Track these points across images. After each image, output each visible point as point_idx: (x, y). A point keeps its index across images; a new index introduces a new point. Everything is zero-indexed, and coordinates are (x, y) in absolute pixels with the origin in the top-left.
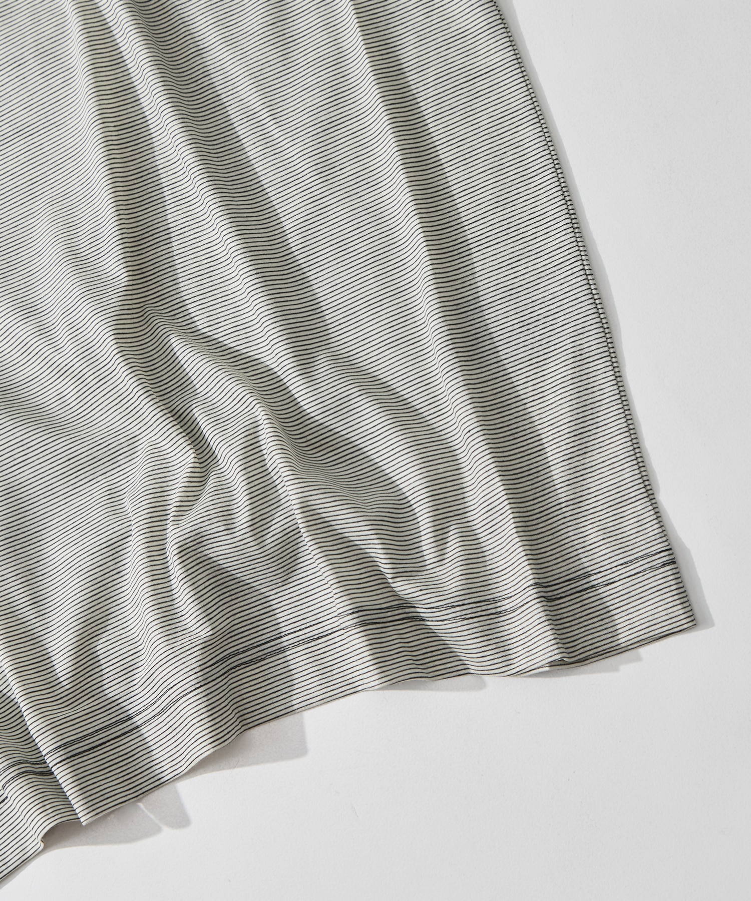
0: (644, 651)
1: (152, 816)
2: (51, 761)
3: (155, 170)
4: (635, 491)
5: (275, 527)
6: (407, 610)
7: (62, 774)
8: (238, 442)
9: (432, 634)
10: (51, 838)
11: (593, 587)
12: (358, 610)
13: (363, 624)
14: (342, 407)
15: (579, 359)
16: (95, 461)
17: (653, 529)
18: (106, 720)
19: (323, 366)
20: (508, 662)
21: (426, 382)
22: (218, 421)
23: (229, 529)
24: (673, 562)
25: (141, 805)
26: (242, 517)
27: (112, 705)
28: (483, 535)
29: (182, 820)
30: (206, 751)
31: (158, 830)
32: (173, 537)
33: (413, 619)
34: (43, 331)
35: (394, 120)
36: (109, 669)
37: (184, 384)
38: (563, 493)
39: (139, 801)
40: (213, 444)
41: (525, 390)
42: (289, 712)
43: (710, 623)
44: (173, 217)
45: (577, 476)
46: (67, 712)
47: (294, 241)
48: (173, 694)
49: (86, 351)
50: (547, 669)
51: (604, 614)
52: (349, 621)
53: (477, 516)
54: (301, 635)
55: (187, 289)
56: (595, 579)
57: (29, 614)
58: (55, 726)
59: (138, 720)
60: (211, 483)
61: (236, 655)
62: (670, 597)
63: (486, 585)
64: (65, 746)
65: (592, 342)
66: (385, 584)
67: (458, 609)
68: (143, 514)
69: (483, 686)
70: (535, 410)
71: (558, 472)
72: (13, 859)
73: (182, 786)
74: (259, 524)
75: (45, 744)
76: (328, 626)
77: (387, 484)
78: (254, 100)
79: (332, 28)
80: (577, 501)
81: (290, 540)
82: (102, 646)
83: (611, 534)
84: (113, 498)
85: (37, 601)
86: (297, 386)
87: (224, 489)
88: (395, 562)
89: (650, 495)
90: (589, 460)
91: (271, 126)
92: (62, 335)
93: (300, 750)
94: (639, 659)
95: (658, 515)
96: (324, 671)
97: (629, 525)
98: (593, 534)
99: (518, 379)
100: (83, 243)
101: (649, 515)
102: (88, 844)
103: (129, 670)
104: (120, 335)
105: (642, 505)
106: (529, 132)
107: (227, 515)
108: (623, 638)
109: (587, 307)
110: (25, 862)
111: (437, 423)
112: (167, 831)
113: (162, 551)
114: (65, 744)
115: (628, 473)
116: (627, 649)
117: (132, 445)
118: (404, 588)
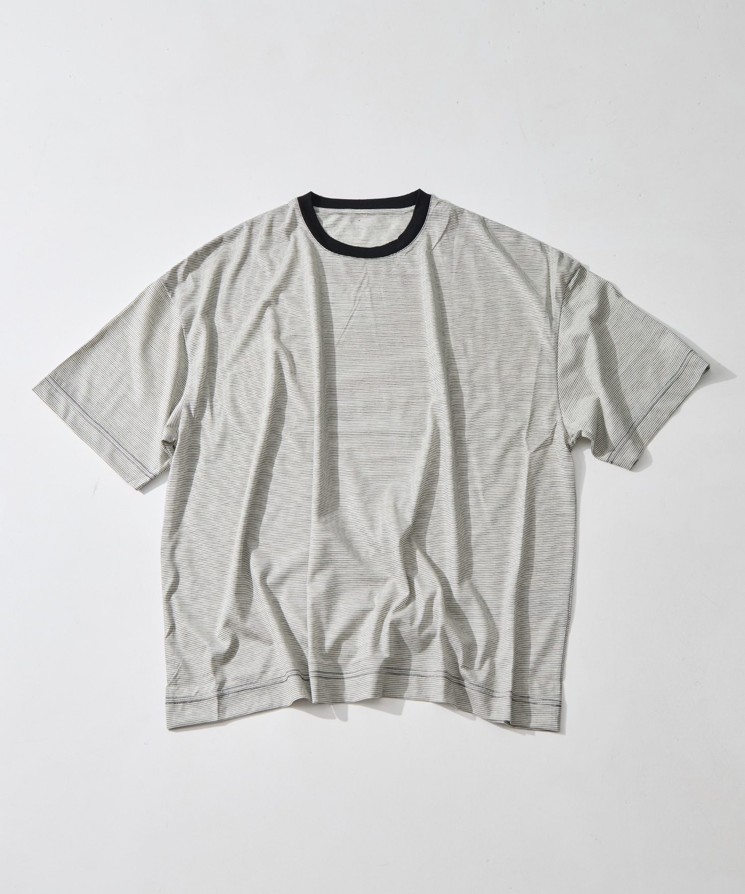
0: (537, 733)
1: (334, 712)
2: (311, 674)
3: (434, 493)
4: (557, 677)
5: (427, 631)
6: (460, 681)
7: (313, 682)
8: (427, 596)
9: (465, 692)
10: (297, 703)
11: (528, 702)
12: (446, 672)
13: (446, 677)
14: (467, 601)
15: (556, 623)
16: (370, 580)
17: (558, 692)
18: (334, 671)
19: (466, 584)
20: (489, 714)
21: (498, 607)
22: (423, 586)
23: (411, 624)
24: (560, 706)
25: (332, 706)
26: (418, 622)
27: (338, 667)
28: (497, 667)
29: (344, 718)
30: (369, 697)
31: (334, 718)
32: (390, 617)
33: (460, 684)
34: (372, 527)
35: (526, 515)
36: (343, 653)
37: (415, 568)
38: (531, 666)
39: (332, 704)
40: (417, 593)
41: (532, 626)
42: (401, 697)
43: (564, 733)
44: (434, 511)
45: (539, 662)
46: (323, 661)
47: (473, 539)
48: (366, 671)
49: (386, 541)
50: (503, 722)
51: (528, 714)
52: (442, 674)
53: (498, 660)
54: (417, 672)
55: (428, 537)
56: (530, 700)
57: (324, 620)
58: (318, 664)
59: (345, 676)
60: (410, 605)
61: (391, 669)
62: (554, 717)
63: (492, 684)
64: (319, 672)
65: (563, 620)
66: (457, 669)
67: (480, 688)
68: (382, 605)
69: (475, 719)
70: (532, 633)
71: (532, 658)
72: (276, 705)
73: (350, 707)
74: (422, 627)
75: (312, 668)
76: (429, 674)
77: (470, 633)
78: (479, 487)
79: (517, 476)
80: (535, 671)
81: (431, 637)
82: (344, 645)
83: (541, 687)
84: (371, 595)
85: (328, 617)
86: (454, 587)
87: (414, 609)
88: (464, 662)
89: (561, 680)
90: (546, 659)
91: (481, 498)
92: (379, 531)
93: (399, 712)
94: (534, 734)
95: (561, 688)
96: (420, 689)
97: (550, 687)
98: (536, 685)
99: (531, 620)
100: (400, 505)
101: (558, 687)
102: (306, 711)
103: (350, 657)
104: (401, 541)
105: (557, 683)
106: (569, 540)
107: (412, 619)
108: (532, 725)
109: (566, 607)
110: (280, 708)
111: (497, 622)
112: (337, 720)
113: (383, 621)
114: (319, 671)
115: (557, 670)
116: (531, 729)
117: (386, 580)
118: (463, 672)
